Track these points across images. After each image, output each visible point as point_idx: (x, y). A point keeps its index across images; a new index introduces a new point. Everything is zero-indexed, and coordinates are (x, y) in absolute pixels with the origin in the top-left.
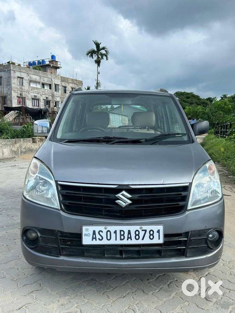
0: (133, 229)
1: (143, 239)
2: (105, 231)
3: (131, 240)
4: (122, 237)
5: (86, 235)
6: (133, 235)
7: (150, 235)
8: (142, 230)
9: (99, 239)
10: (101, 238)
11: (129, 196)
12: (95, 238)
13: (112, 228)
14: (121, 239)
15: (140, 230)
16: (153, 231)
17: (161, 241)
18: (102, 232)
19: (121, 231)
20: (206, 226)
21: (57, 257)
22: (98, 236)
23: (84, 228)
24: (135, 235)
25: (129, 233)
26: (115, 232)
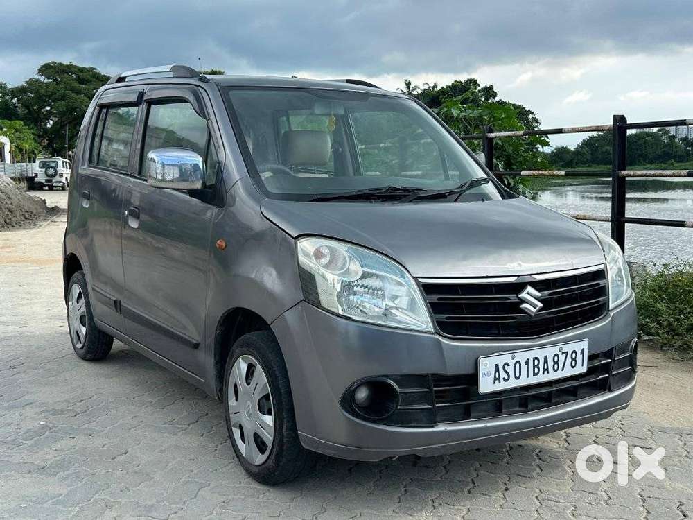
0: (550, 352)
1: (563, 369)
2: (512, 363)
3: (548, 373)
4: (536, 370)
5: (485, 375)
6: (551, 363)
7: (572, 360)
8: (563, 353)
9: (504, 378)
10: (506, 378)
12: (499, 379)
13: (522, 356)
14: (535, 375)
15: (560, 354)
16: (576, 353)
17: (585, 368)
18: (508, 365)
19: (534, 359)
21: (432, 427)
22: (503, 375)
23: (482, 362)
24: (553, 363)
25: (546, 361)
26: (527, 363)
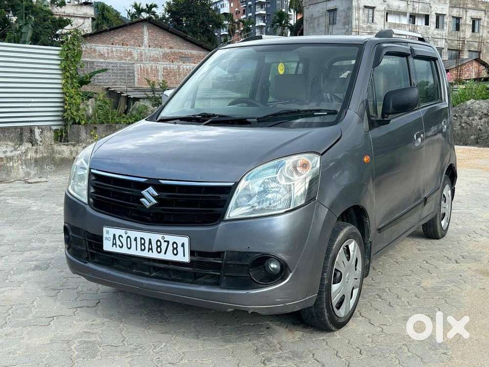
0: (155, 237)
1: (165, 253)
2: (125, 236)
3: (152, 252)
4: (143, 247)
5: (106, 239)
6: (154, 246)
7: (174, 249)
8: (165, 241)
9: (119, 246)
10: (121, 245)
11: (156, 194)
12: (115, 244)
13: (133, 234)
14: (142, 250)
15: (162, 241)
16: (177, 244)
17: (187, 259)
18: (122, 237)
19: (141, 239)
20: (249, 247)
22: (118, 242)
23: (105, 229)
24: (156, 247)
25: (150, 243)
26: (136, 239)
